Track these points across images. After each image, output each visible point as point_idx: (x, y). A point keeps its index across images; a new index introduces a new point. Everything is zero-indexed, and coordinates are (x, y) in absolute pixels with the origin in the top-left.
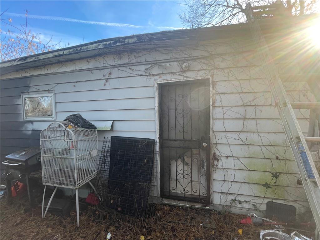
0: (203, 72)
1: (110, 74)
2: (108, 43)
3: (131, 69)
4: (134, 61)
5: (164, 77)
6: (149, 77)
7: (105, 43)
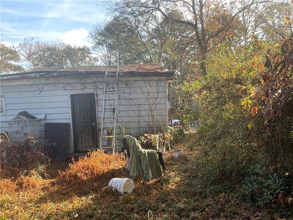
0: (92, 89)
1: (43, 88)
2: (42, 74)
3: (55, 86)
4: (56, 82)
5: (73, 91)
6: (65, 91)
7: (40, 74)
